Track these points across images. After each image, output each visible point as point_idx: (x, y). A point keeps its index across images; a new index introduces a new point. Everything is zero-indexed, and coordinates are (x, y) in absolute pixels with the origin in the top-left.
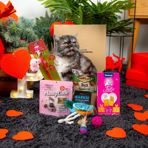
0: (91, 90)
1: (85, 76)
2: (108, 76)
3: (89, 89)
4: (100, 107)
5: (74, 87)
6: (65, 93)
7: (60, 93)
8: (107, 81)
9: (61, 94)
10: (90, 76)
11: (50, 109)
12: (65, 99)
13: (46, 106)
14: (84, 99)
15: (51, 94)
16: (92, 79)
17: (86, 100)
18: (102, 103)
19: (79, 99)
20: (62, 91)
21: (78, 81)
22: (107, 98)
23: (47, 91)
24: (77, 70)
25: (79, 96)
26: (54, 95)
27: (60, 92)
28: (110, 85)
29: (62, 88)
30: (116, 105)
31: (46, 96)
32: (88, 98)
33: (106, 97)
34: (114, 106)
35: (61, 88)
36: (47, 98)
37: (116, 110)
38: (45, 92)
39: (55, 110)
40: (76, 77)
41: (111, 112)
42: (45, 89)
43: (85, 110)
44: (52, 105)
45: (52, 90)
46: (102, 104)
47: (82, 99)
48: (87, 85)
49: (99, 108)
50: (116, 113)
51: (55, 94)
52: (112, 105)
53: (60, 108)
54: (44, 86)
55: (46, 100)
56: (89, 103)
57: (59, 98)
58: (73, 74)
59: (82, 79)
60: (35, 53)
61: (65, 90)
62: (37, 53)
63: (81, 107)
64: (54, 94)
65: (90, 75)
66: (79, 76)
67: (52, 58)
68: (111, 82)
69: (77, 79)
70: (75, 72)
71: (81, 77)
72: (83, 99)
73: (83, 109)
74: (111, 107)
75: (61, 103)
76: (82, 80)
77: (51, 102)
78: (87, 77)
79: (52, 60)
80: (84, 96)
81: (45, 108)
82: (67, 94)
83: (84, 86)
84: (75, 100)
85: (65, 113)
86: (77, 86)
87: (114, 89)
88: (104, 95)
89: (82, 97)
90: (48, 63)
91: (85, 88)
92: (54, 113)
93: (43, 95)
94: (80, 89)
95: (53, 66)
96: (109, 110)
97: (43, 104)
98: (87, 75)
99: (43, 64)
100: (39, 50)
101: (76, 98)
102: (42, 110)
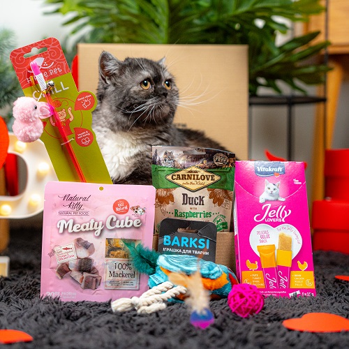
0: (213, 217)
1: (194, 169)
3: (208, 214)
6: (129, 223)
7: (112, 223)
8: (266, 188)
9: (117, 226)
10: (210, 168)
12: (129, 242)
13: (65, 268)
14: (193, 248)
15: (82, 229)
16: (216, 178)
17: (198, 249)
18: (255, 258)
19: (175, 247)
20: (121, 216)
21: (170, 186)
22: (270, 242)
23: (70, 217)
24: (169, 149)
25: (176, 238)
26: (94, 230)
27: (114, 220)
28: (277, 200)
29: (121, 206)
30: (302, 263)
31: (66, 234)
32: (205, 243)
33: (264, 237)
34: (295, 267)
35: (115, 205)
36: (70, 242)
37: (303, 279)
38: (63, 222)
39: (98, 282)
40: (163, 174)
42: (61, 213)
44: (86, 267)
45: (87, 214)
46: (253, 261)
47: (184, 248)
48: (201, 199)
49: (244, 274)
50: (302, 290)
51: (95, 228)
52: (289, 265)
53: (113, 274)
54: (57, 200)
55: (66, 249)
56: (212, 257)
57: (109, 240)
58: (154, 163)
59: (184, 177)
60: (31, 85)
61: (131, 212)
62: (36, 82)
63: (187, 264)
64: (91, 228)
65: (211, 163)
66: (176, 169)
67: (87, 103)
68: (278, 190)
69: (169, 177)
70: (161, 156)
71: (181, 173)
72: (189, 248)
74: (286, 271)
75: (116, 257)
77: (83, 254)
79: (85, 109)
80: (191, 239)
81: (62, 277)
82: (136, 225)
83: (190, 204)
84: (164, 249)
85: (129, 292)
86: (168, 204)
87: (290, 211)
88: (258, 232)
89: (185, 240)
90: (71, 120)
91: (196, 211)
92: (94, 291)
93: (57, 231)
94: (176, 213)
95: (88, 131)
96: (279, 279)
97: (53, 265)
98: (203, 163)
99: (54, 124)
100: (43, 73)
101: (167, 242)
102: (51, 285)
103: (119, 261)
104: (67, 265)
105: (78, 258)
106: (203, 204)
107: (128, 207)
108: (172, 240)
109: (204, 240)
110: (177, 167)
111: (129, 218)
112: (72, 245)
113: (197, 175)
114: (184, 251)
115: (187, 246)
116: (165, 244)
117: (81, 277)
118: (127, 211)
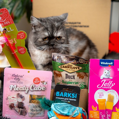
0: (79, 84)
1: (70, 64)
2: (105, 64)
3: (77, 83)
4: (92, 110)
5: (55, 79)
6: (40, 89)
7: (32, 88)
8: (104, 72)
9: (35, 89)
10: (77, 64)
11: (18, 111)
12: (40, 97)
14: (69, 98)
15: (20, 89)
16: (80, 68)
17: (72, 98)
18: (96, 105)
19: (61, 97)
20: (37, 85)
21: (60, 70)
22: (103, 98)
23: (15, 84)
24: (59, 55)
25: (62, 93)
26: (25, 90)
27: (34, 86)
28: (109, 78)
29: (37, 81)
30: (118, 108)
31: (13, 91)
32: (75, 95)
33: (101, 95)
34: (114, 110)
35: (34, 80)
36: (15, 94)
38: (12, 86)
39: (26, 113)
42: (11, 82)
43: (68, 114)
44: (21, 106)
45: (22, 83)
46: (95, 106)
47: (65, 97)
48: (74, 77)
49: (90, 112)
51: (25, 89)
52: (111, 109)
53: (32, 110)
55: (13, 97)
56: (76, 104)
57: (31, 96)
58: (53, 60)
59: (66, 67)
61: (41, 84)
63: (63, 109)
65: (78, 62)
66: (62, 63)
67: (22, 36)
68: (110, 73)
69: (60, 67)
70: (56, 58)
71: (65, 65)
72: (67, 98)
73: (66, 112)
74: (110, 112)
75: (34, 103)
76: (66, 69)
77: (20, 100)
78: (74, 66)
79: (22, 39)
80: (69, 93)
81: (11, 109)
82: (43, 89)
83: (69, 78)
84: (56, 98)
85: (40, 117)
86: (60, 77)
87: (114, 84)
88: (99, 93)
89: (66, 94)
90: (15, 43)
91: (71, 81)
92: (24, 117)
93: (9, 89)
94: (63, 82)
95: (23, 47)
96: (106, 115)
97: (8, 103)
98: (74, 62)
99: (8, 45)
100: (1, 23)
101: (58, 95)
102: (7, 112)
104: (13, 104)
105: (18, 102)
106: (74, 79)
107: (40, 81)
108: (60, 94)
109: (74, 94)
110: (63, 63)
111: (40, 86)
112: (15, 96)
113: (72, 67)
114: (65, 99)
115: (67, 96)
116: (57, 95)
117: (19, 110)
118: (39, 83)
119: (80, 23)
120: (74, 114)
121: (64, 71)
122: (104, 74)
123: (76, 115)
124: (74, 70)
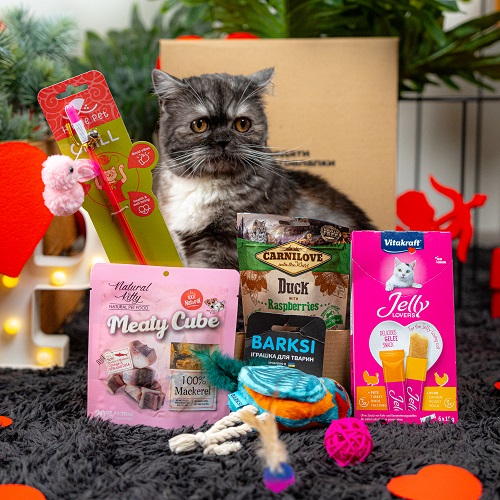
0: (321, 310)
2: (398, 244)
3: (314, 307)
4: (365, 384)
5: (246, 298)
6: (202, 323)
7: (179, 321)
9: (187, 326)
10: (316, 244)
11: (135, 396)
12: (202, 348)
13: (118, 380)
14: (292, 353)
15: (140, 328)
16: (325, 258)
17: (299, 354)
18: (375, 368)
19: (268, 351)
20: (192, 313)
21: (261, 267)
22: (397, 346)
23: (125, 312)
24: (260, 218)
25: (269, 339)
26: (156, 331)
27: (183, 317)
28: (410, 287)
29: (192, 299)
30: (441, 376)
31: (119, 336)
32: (309, 345)
33: (390, 338)
34: (430, 381)
35: (184, 298)
36: (124, 345)
37: (442, 399)
38: (115, 319)
39: (160, 400)
40: (252, 252)
41: (414, 408)
42: (112, 307)
43: (293, 393)
44: (144, 379)
45: (146, 308)
46: (372, 374)
47: (281, 352)
48: (304, 286)
49: (360, 391)
50: (438, 414)
51: (158, 328)
52: (422, 377)
53: (179, 391)
54: (108, 289)
55: (120, 355)
56: (316, 368)
57: (175, 345)
58: (241, 236)
59: (280, 256)
60: (67, 135)
61: (205, 308)
62: (74, 132)
63: (278, 381)
64: (152, 328)
65: (317, 238)
66: (269, 245)
67: (145, 159)
68: (412, 272)
70: (249, 227)
71: (276, 251)
72: (286, 353)
73: (285, 389)
74: (418, 387)
75: (185, 368)
76: (282, 262)
77: (141, 362)
78: (304, 251)
79: (143, 167)
80: (290, 340)
81: (114, 392)
82: (211, 325)
83: (289, 292)
84: (252, 354)
85: (203, 413)
86: (260, 290)
87: (428, 303)
88: (382, 333)
89: (281, 342)
90: (123, 181)
91: (296, 302)
92: (155, 413)
93: (106, 330)
94: (270, 304)
95: (147, 195)
96: (408, 397)
97: (102, 375)
98: (306, 238)
99: (100, 187)
100: (83, 119)
101: (257, 345)
102: (101, 402)
103: (188, 373)
104: (121, 377)
105: (135, 368)
106: (306, 293)
107: (202, 300)
108: (263, 342)
109: (307, 341)
110: (271, 243)
111: (202, 315)
112: (126, 351)
113: (299, 254)
114: (280, 357)
115: (284, 349)
116: (254, 347)
117: (138, 393)
118: (199, 306)
119: (306, 154)
120: (311, 393)
121: (274, 268)
122: (397, 275)
123: (317, 397)
124: (307, 263)
